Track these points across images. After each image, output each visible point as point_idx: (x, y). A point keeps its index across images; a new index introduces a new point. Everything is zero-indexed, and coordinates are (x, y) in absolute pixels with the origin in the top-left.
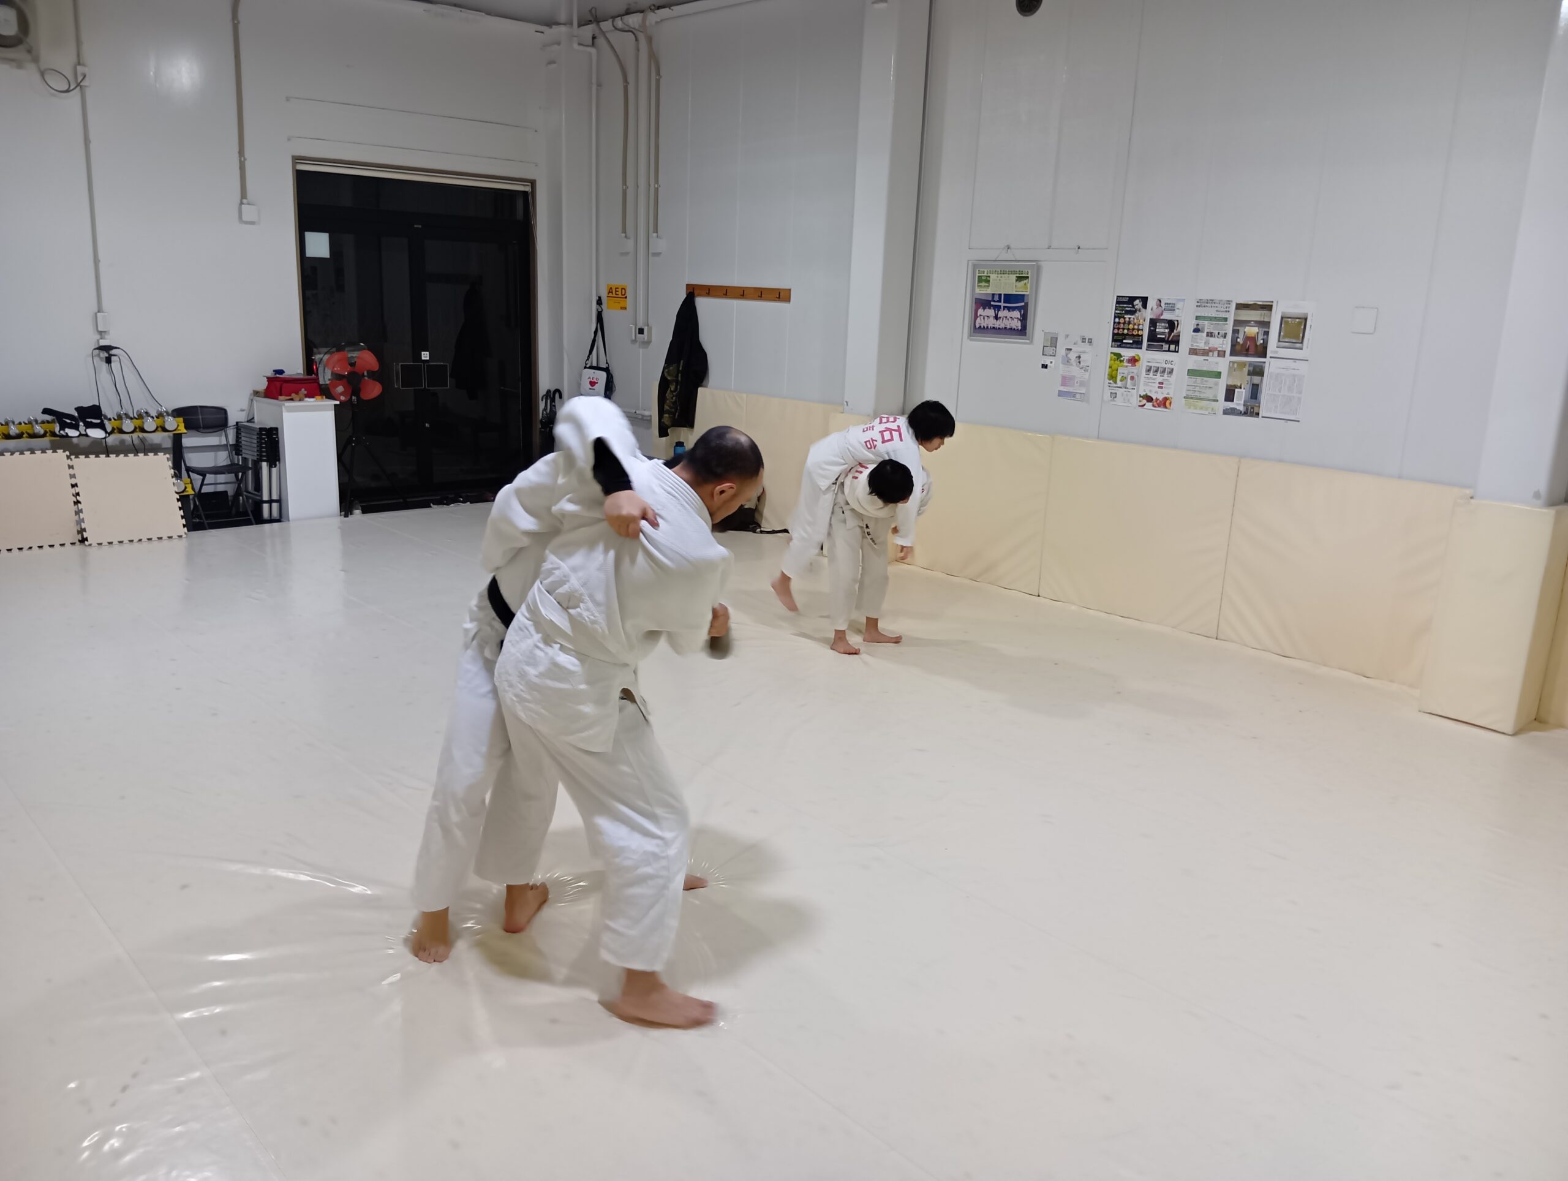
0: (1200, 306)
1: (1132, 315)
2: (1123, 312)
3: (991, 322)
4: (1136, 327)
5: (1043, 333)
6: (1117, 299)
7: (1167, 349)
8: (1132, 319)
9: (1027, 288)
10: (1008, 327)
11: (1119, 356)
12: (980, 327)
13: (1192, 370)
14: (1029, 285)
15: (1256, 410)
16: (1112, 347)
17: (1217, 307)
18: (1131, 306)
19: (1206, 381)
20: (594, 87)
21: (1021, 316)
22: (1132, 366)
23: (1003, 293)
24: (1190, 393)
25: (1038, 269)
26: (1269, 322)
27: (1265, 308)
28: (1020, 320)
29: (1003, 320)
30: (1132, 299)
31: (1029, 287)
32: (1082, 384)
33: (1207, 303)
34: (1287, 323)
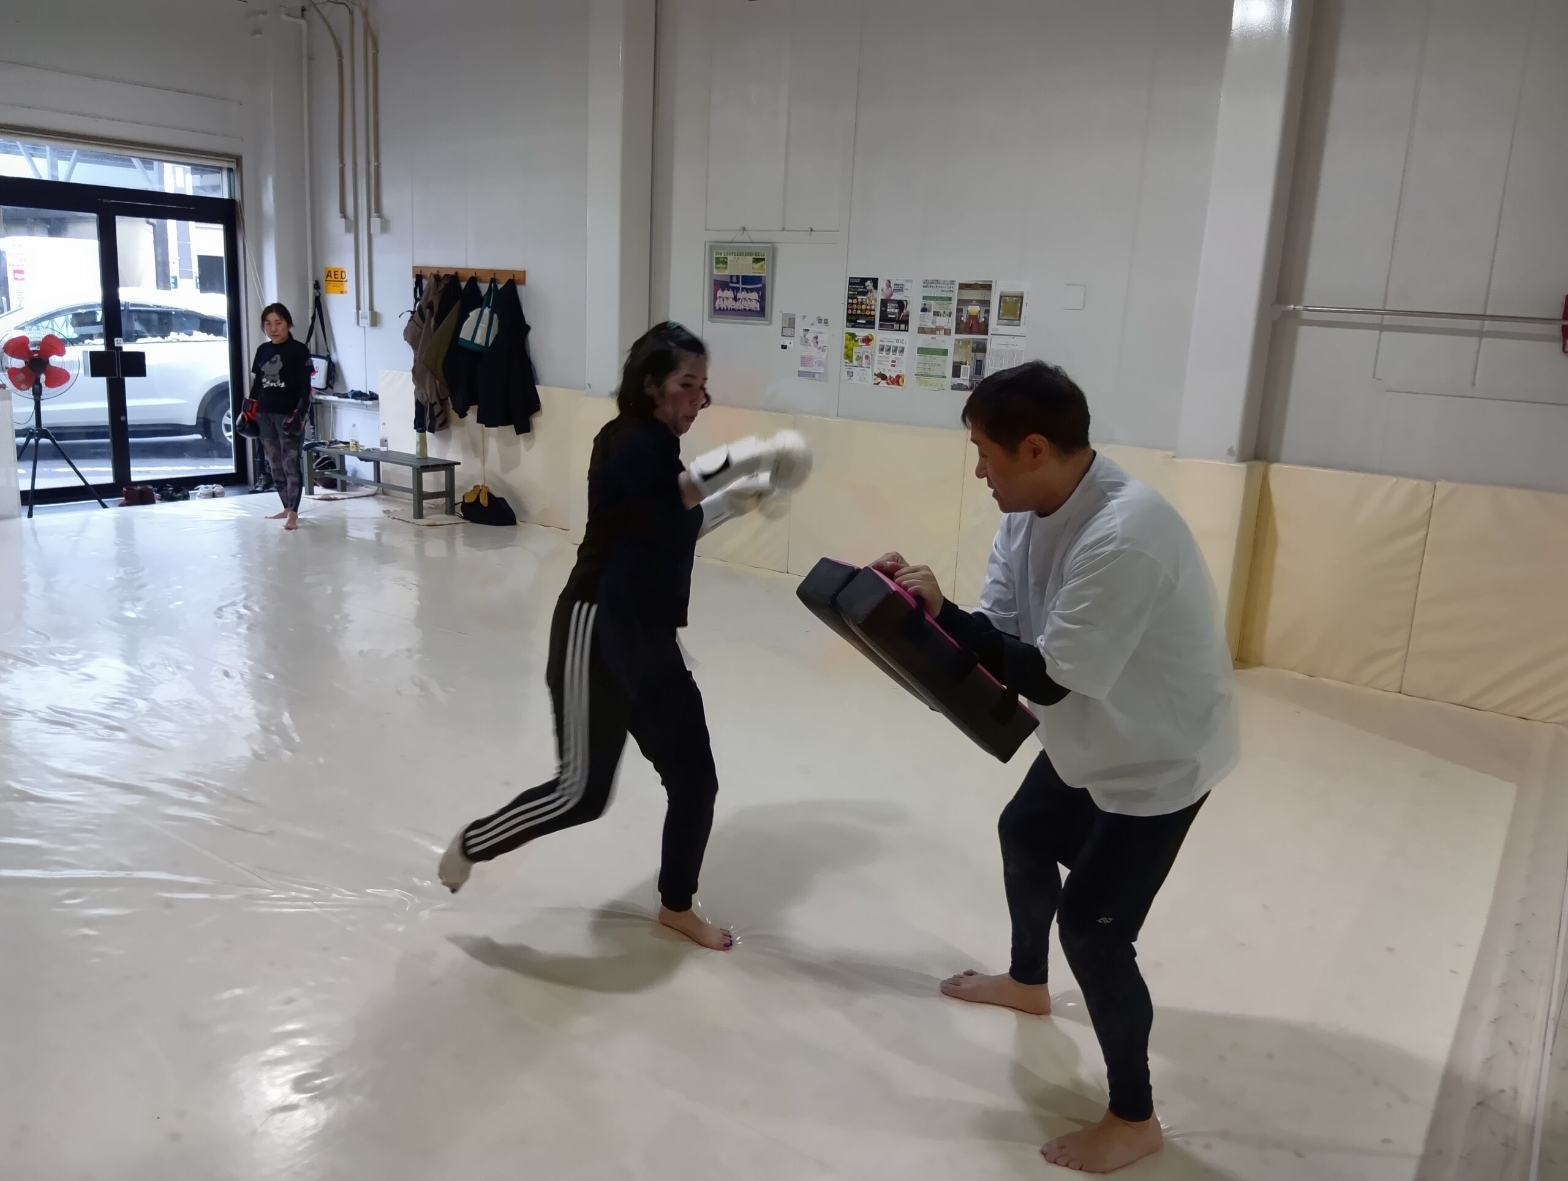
0: (926, 287)
1: (864, 296)
2: (856, 293)
3: (730, 304)
4: (868, 307)
5: (781, 314)
6: (849, 280)
7: (898, 329)
8: (864, 300)
9: (764, 270)
10: (747, 308)
11: (853, 336)
12: (720, 308)
13: (922, 348)
14: (765, 266)
16: (847, 327)
17: (940, 287)
18: (863, 287)
19: (934, 359)
20: (305, 61)
21: (759, 298)
22: (866, 345)
23: (740, 274)
24: (921, 371)
25: (774, 251)
26: (990, 301)
27: (986, 288)
28: (758, 301)
30: (863, 281)
32: (820, 364)
33: (933, 283)
34: (1005, 301)
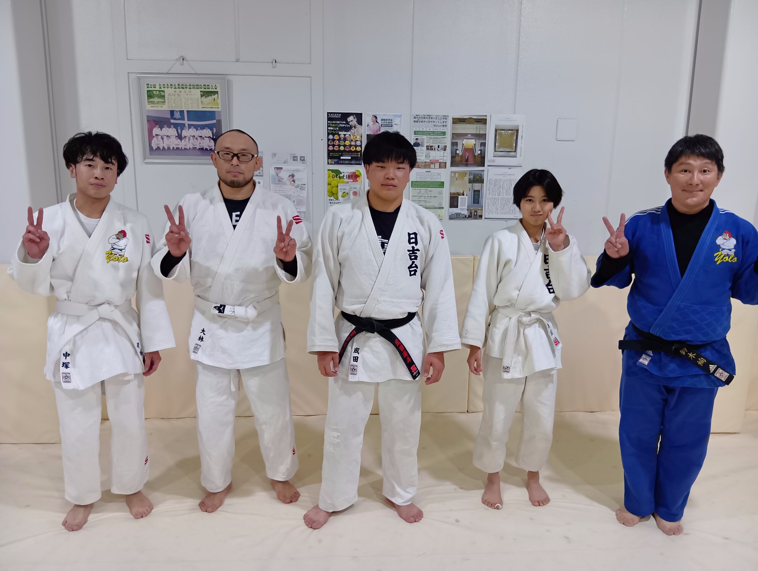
0: (417, 122)
1: (348, 132)
2: (337, 128)
3: (174, 143)
4: (353, 143)
6: (328, 116)
8: (347, 136)
9: (218, 104)
11: (337, 173)
13: (416, 181)
14: (219, 101)
15: (479, 213)
16: (328, 164)
17: (434, 121)
18: (344, 122)
19: (430, 191)
21: (213, 136)
22: (353, 182)
23: (185, 109)
25: (228, 83)
26: (486, 134)
27: (480, 122)
29: (189, 140)
30: (345, 116)
31: (219, 102)
33: (424, 118)
34: (501, 134)
